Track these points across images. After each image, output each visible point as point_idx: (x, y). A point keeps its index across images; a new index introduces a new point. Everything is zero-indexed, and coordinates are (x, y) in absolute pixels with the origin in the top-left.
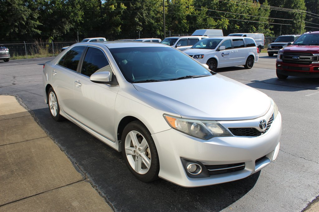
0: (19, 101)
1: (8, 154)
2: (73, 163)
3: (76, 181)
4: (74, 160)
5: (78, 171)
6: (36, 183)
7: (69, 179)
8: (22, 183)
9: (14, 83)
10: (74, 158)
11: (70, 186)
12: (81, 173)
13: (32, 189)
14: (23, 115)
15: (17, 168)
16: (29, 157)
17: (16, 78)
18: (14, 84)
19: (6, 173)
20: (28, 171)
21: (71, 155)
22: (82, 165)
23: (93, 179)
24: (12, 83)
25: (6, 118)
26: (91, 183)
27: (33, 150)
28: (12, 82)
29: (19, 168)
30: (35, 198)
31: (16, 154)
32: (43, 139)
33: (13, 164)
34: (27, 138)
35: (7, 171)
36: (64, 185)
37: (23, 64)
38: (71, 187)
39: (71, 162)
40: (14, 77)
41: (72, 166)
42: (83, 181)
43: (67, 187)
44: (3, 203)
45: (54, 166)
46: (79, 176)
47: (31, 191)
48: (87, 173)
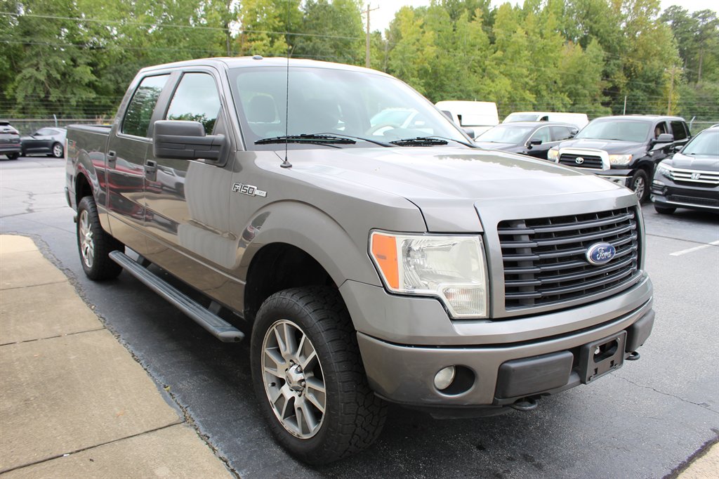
0: (41, 249)
1: (18, 363)
2: (158, 385)
3: (165, 425)
4: (161, 380)
5: (170, 404)
6: (78, 426)
7: (149, 419)
8: (49, 425)
9: (31, 208)
10: (160, 375)
11: (152, 434)
12: (176, 408)
13: (69, 438)
14: (51, 281)
15: (37, 395)
16: (63, 371)
17: (34, 197)
18: (30, 211)
19: (13, 403)
20: (63, 401)
21: (155, 370)
22: (179, 391)
23: (200, 421)
24: (26, 208)
25: (12, 286)
26: (196, 429)
27: (73, 357)
28: (26, 206)
29: (42, 395)
30: (75, 458)
31: (36, 363)
32: (95, 332)
33: (28, 384)
34: (59, 331)
35: (15, 400)
36: (139, 432)
37: (49, 167)
38: (153, 436)
39: (155, 385)
40: (31, 195)
41: (157, 393)
42: (181, 426)
43: (146, 436)
44: (8, 467)
45: (119, 392)
46: (173, 414)
47: (67, 442)
48: (188, 409)
